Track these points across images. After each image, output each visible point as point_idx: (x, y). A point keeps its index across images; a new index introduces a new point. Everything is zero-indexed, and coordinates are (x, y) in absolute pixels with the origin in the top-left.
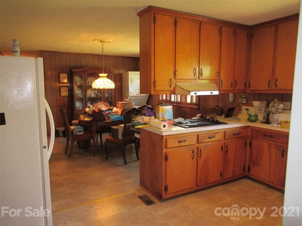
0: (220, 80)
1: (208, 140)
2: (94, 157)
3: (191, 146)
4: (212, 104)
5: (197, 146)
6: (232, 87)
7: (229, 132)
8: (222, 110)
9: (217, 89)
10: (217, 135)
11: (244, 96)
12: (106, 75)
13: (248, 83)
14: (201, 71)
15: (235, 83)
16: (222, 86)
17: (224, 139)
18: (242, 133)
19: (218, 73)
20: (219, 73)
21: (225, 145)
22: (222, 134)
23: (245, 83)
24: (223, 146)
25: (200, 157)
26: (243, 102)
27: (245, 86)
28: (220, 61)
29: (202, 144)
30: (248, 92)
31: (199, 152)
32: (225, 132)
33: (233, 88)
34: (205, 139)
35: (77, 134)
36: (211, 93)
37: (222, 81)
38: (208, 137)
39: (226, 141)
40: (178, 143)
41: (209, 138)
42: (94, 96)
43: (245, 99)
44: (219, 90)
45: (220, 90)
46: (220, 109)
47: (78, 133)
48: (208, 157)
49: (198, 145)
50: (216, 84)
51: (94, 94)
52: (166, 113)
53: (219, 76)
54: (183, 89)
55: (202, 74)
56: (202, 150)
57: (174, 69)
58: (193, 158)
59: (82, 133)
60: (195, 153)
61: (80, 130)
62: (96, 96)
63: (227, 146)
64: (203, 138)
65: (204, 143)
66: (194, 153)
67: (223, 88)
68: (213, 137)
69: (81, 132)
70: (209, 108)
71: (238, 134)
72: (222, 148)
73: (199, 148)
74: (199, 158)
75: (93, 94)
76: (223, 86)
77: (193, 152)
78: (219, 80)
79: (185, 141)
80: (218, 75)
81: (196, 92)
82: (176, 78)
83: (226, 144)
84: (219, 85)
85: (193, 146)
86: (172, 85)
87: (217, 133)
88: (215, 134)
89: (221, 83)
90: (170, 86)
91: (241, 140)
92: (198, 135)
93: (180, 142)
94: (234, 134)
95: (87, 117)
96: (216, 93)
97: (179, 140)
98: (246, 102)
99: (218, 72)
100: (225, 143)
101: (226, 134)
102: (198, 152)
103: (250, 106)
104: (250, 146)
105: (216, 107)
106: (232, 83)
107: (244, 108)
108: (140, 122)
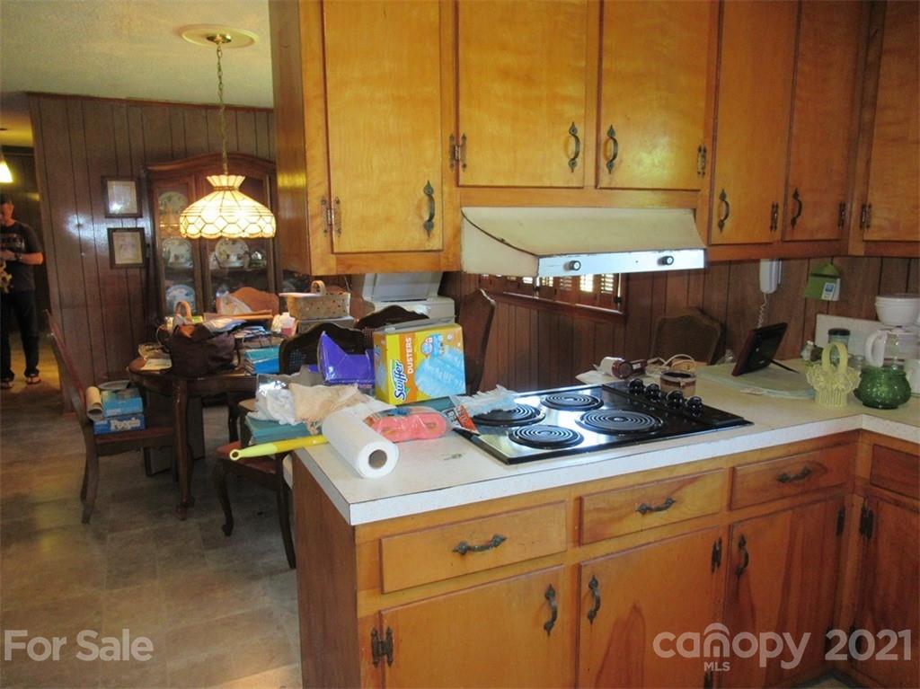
0: (712, 190)
1: (635, 522)
2: (183, 519)
3: (541, 565)
4: (679, 301)
5: (576, 561)
6: (773, 227)
7: (754, 468)
8: (723, 326)
9: (697, 238)
10: (688, 489)
11: (829, 270)
12: (237, 180)
13: (854, 207)
14: (611, 142)
15: (790, 207)
16: (721, 225)
17: (730, 507)
18: (826, 470)
19: (704, 157)
20: (709, 156)
21: (730, 537)
22: (718, 484)
23: (842, 207)
24: (720, 542)
25: (592, 616)
26: (823, 298)
27: (841, 223)
28: (717, 87)
29: (603, 548)
30: (857, 249)
31: (585, 587)
32: (733, 470)
33: (783, 234)
34: (620, 518)
35: (113, 428)
36: (663, 261)
37: (723, 197)
38: (637, 506)
39: (737, 516)
40: (455, 560)
41: (645, 510)
42: (237, 264)
43: (837, 285)
44: (709, 247)
45: (714, 241)
46: (716, 325)
47: (116, 425)
48: (636, 609)
49: (580, 554)
50: (695, 210)
51: (239, 258)
52: (427, 366)
53: (708, 169)
54: (502, 241)
55: (615, 157)
56: (601, 581)
57: (452, 130)
58: (548, 627)
59: (135, 423)
60: (563, 601)
61: (128, 410)
62: (250, 264)
63: (742, 543)
64: (606, 516)
65: (614, 541)
66: (554, 603)
67: (731, 233)
68: (669, 503)
69: (130, 419)
70: (667, 317)
71: (806, 474)
72: (716, 556)
73: (583, 570)
74: (585, 621)
75: (233, 258)
76: (728, 223)
77: (550, 594)
78: (706, 192)
79: (497, 542)
80: (704, 168)
81: (574, 258)
82: (461, 183)
83: (736, 534)
84: (706, 218)
85: (550, 562)
86: (436, 220)
87: (692, 480)
88: (680, 488)
89: (719, 206)
90: (429, 226)
91: (818, 501)
92: (580, 500)
93: (464, 551)
94: (783, 479)
95: (156, 357)
96: (692, 259)
97: (460, 539)
98: (836, 298)
99: (702, 151)
100: (730, 528)
101: (738, 480)
102: (578, 593)
103: (859, 317)
104: (862, 531)
105: (697, 314)
106: (775, 207)
107: (825, 323)
108: (276, 416)
